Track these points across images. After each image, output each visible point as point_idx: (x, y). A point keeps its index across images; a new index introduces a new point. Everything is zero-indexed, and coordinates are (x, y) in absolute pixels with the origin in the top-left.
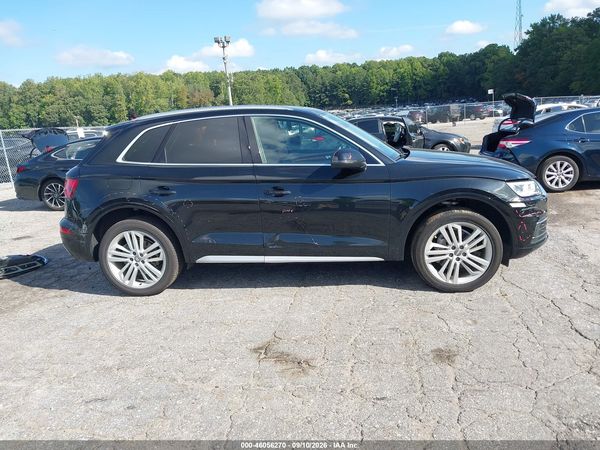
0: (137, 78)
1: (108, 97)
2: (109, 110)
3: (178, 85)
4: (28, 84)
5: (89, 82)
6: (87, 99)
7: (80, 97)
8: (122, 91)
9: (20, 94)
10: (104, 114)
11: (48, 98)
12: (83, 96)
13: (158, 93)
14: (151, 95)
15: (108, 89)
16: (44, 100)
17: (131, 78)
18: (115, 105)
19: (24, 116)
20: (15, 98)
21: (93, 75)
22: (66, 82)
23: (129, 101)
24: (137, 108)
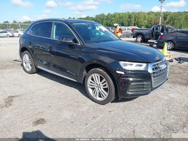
0: (139, 13)
1: (129, 19)
2: (129, 23)
3: (152, 16)
4: (109, 14)
5: (125, 14)
6: (123, 19)
7: (122, 19)
8: (134, 17)
9: (107, 17)
10: (127, 24)
11: (113, 19)
12: (122, 18)
13: (145, 19)
14: (142, 19)
15: (130, 16)
16: (112, 19)
17: (138, 13)
18: (131, 21)
19: (106, 23)
20: (105, 18)
21: (127, 12)
22: (119, 14)
23: (135, 20)
24: (137, 23)
